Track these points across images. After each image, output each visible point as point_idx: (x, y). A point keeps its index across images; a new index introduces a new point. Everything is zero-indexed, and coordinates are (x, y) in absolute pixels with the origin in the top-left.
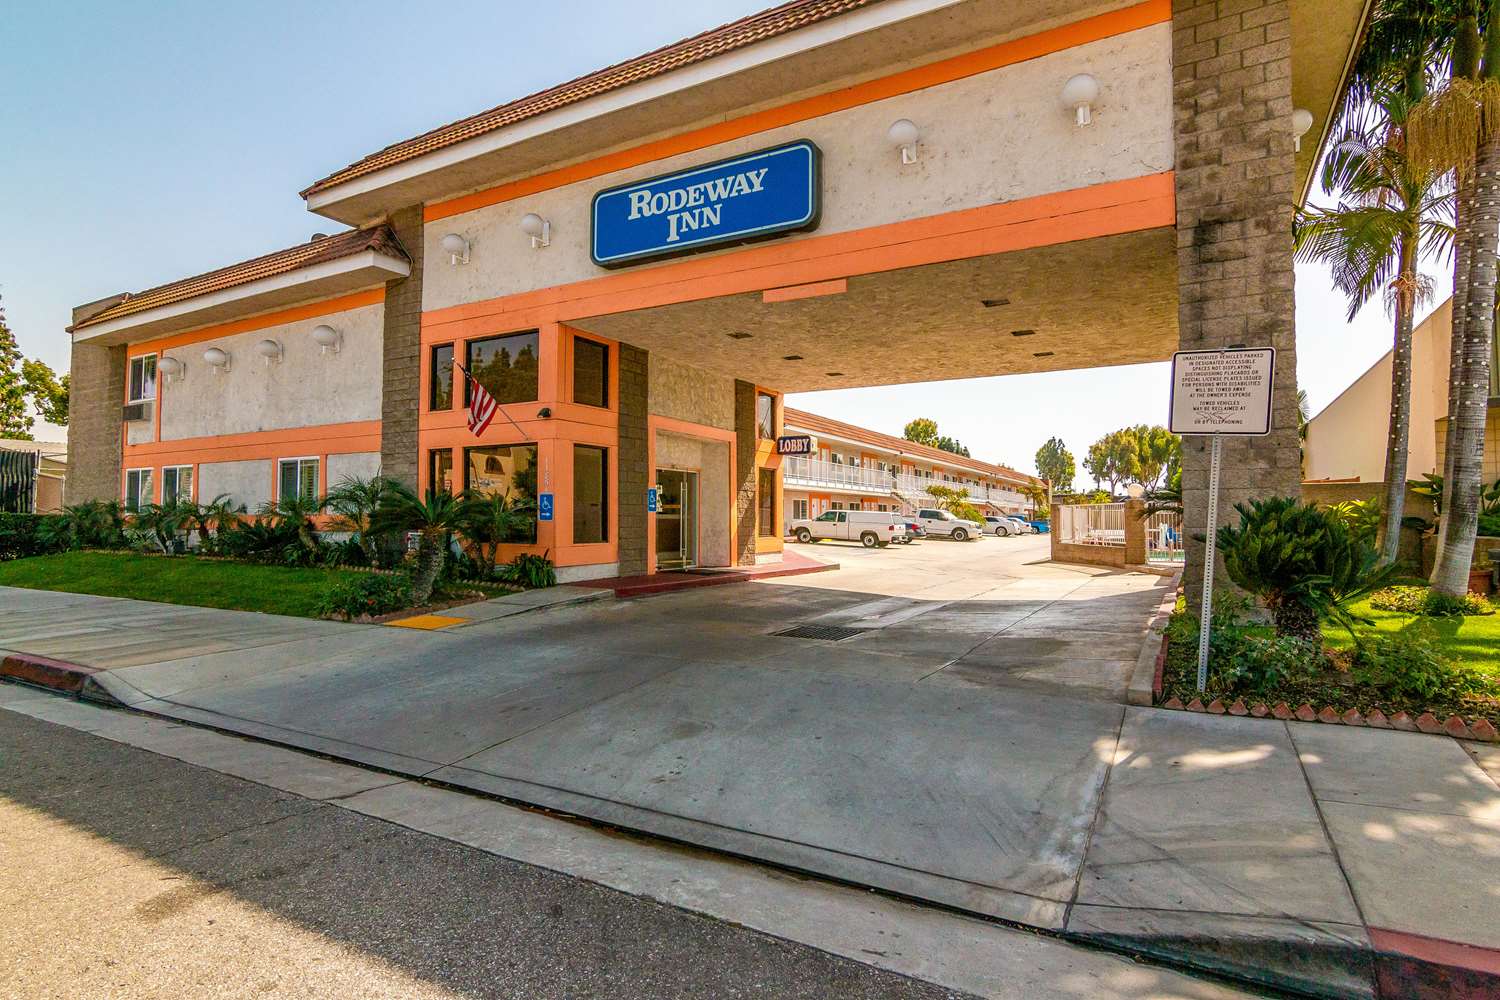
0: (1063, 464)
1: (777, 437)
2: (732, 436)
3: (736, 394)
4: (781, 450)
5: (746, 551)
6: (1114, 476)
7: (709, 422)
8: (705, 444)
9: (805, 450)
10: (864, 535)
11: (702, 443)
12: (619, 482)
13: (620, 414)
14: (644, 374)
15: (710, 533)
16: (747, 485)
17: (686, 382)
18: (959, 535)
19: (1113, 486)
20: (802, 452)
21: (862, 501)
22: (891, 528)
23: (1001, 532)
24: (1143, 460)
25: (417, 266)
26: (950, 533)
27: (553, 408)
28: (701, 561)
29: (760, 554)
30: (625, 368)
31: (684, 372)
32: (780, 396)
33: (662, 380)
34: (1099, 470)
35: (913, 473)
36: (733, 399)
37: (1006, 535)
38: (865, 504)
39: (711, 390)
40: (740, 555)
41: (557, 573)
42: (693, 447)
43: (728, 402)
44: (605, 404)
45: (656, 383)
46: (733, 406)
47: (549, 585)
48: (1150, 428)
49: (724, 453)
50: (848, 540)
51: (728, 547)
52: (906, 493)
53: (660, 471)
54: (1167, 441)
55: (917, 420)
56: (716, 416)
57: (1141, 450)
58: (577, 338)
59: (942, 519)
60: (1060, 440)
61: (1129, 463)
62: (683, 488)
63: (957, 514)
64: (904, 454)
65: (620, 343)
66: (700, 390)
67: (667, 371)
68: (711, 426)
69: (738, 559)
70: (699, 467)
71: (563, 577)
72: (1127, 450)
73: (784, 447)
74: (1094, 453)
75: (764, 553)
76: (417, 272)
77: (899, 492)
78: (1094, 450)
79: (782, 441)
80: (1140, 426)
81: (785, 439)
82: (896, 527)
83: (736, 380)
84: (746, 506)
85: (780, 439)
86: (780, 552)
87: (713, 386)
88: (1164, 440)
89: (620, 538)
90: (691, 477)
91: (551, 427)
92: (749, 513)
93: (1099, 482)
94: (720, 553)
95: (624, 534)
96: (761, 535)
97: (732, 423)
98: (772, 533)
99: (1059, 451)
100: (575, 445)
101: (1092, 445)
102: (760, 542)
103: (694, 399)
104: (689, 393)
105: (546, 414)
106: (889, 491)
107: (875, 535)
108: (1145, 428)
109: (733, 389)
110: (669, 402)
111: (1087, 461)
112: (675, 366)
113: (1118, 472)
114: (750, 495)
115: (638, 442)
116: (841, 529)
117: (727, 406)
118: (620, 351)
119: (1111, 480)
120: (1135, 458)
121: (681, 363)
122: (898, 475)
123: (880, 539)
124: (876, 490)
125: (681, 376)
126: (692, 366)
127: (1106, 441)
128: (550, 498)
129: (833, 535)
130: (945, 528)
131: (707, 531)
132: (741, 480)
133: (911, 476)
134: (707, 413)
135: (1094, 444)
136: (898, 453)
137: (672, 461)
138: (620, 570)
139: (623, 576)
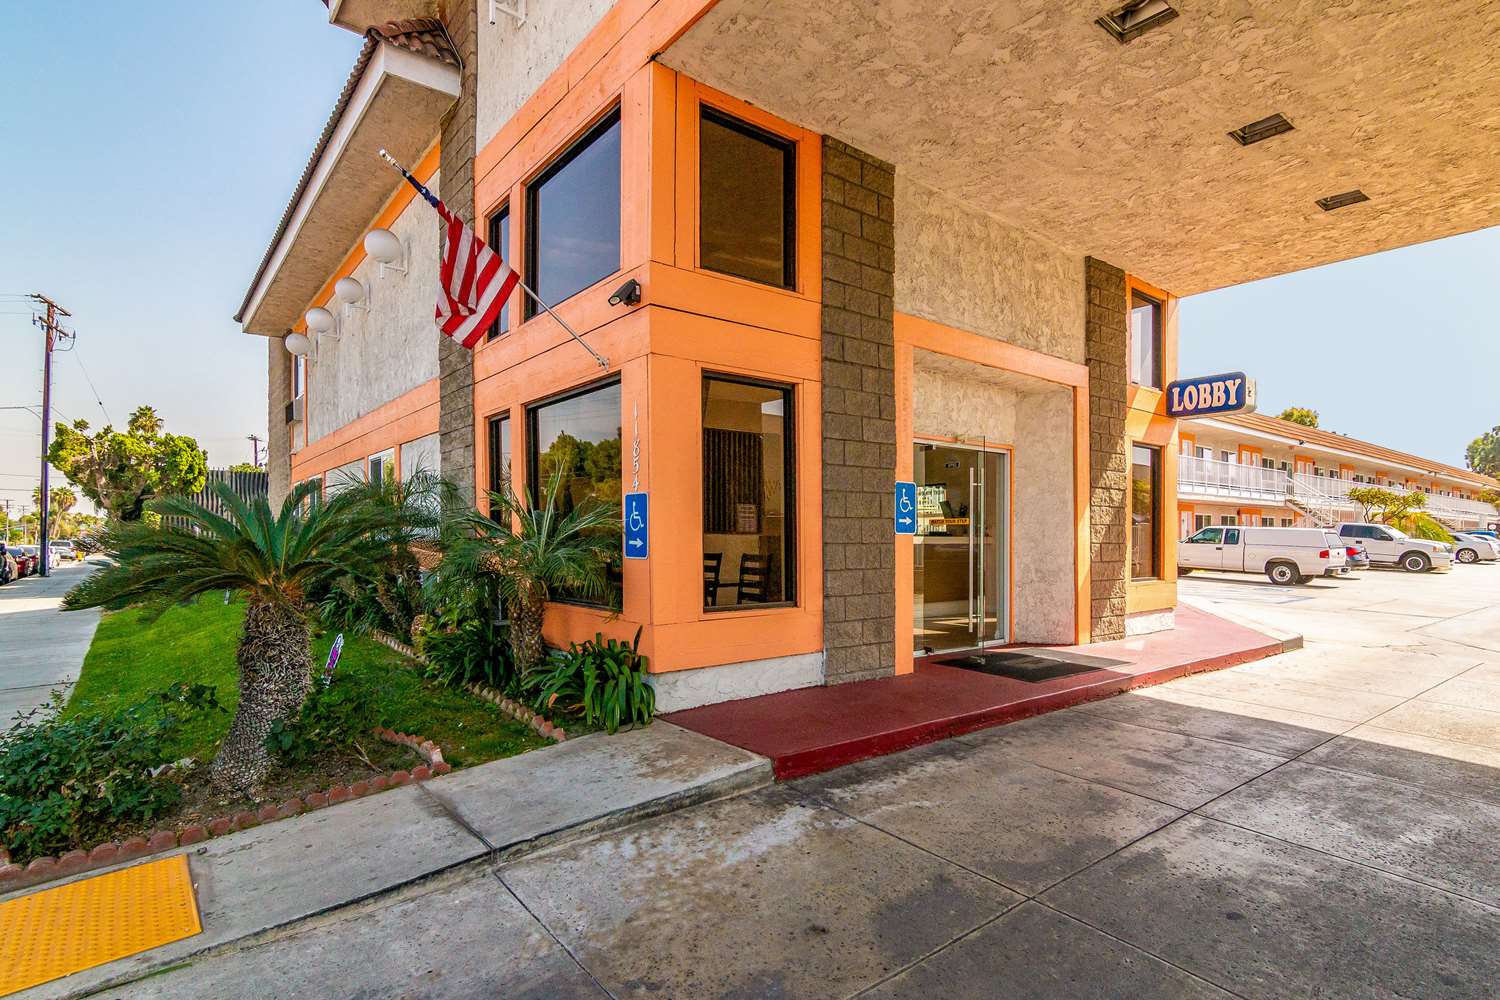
1: (1169, 379)
2: (1077, 374)
3: (1088, 287)
4: (1176, 408)
5: (1107, 612)
7: (1032, 342)
8: (1022, 394)
9: (1233, 401)
10: (1271, 565)
11: (1017, 392)
12: (824, 464)
13: (824, 306)
14: (885, 219)
15: (1033, 576)
16: (1110, 477)
17: (982, 252)
18: (1414, 562)
20: (1226, 407)
21: (1239, 513)
22: (1324, 554)
23: (1467, 556)
25: (468, 72)
26: (1397, 559)
27: (644, 278)
28: (1016, 629)
29: (1133, 615)
30: (838, 198)
31: (976, 226)
32: (1172, 302)
33: (928, 239)
35: (1312, 471)
36: (1082, 296)
37: (1476, 560)
38: (1244, 516)
39: (1037, 275)
40: (1095, 618)
41: (659, 689)
42: (999, 401)
43: (1072, 305)
44: (789, 281)
45: (912, 245)
46: (1082, 312)
47: (626, 720)
49: (1061, 411)
50: (1244, 572)
51: (1071, 604)
52: (1313, 501)
53: (928, 448)
55: (1289, 410)
56: (1046, 330)
58: (708, 113)
59: (1383, 538)
62: (976, 483)
63: (1404, 529)
64: (1305, 445)
65: (824, 138)
66: (1012, 274)
67: (939, 221)
68: (1036, 349)
69: (1092, 627)
70: (1010, 441)
71: (673, 695)
73: (1181, 401)
75: (1141, 613)
76: (469, 84)
77: (1298, 499)
79: (1176, 391)
81: (1183, 386)
82: (1332, 552)
83: (1088, 259)
84: (1107, 520)
85: (1174, 385)
86: (1170, 609)
87: (1040, 267)
89: (826, 597)
90: (994, 461)
91: (640, 326)
92: (1114, 530)
94: (1054, 616)
95: (834, 585)
96: (1135, 574)
97: (1079, 348)
98: (1156, 571)
100: (709, 377)
102: (1135, 592)
103: (1001, 292)
104: (989, 276)
105: (630, 295)
106: (1282, 498)
107: (1293, 566)
109: (1081, 277)
110: (945, 291)
112: (957, 212)
114: (1116, 496)
115: (871, 374)
116: (1231, 554)
117: (1069, 310)
118: (824, 155)
121: (971, 205)
122: (1294, 475)
123: (1303, 572)
124: (1265, 496)
125: (971, 237)
126: (996, 217)
128: (641, 501)
129: (1217, 563)
130: (1389, 552)
131: (1027, 569)
132: (1098, 466)
133: (1310, 476)
134: (1028, 323)
136: (1295, 443)
137: (952, 427)
138: (828, 664)
139: (833, 681)
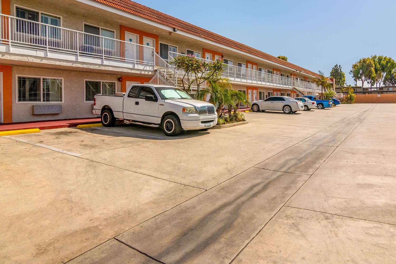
0: (340, 76)
6: (363, 78)
19: (363, 83)
24: (376, 70)
34: (357, 76)
48: (378, 56)
54: (387, 62)
57: (376, 66)
60: (340, 66)
61: (370, 72)
72: (369, 66)
74: (354, 68)
78: (354, 66)
80: (373, 56)
88: (385, 61)
93: (356, 81)
99: (339, 70)
101: (353, 64)
108: (375, 57)
111: (351, 71)
113: (365, 77)
119: (362, 80)
120: (373, 69)
127: (360, 62)
135: (354, 64)
